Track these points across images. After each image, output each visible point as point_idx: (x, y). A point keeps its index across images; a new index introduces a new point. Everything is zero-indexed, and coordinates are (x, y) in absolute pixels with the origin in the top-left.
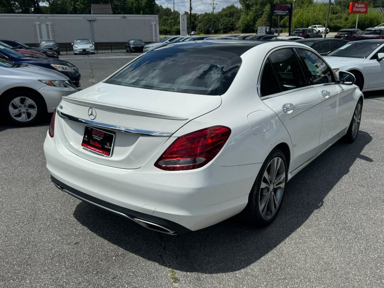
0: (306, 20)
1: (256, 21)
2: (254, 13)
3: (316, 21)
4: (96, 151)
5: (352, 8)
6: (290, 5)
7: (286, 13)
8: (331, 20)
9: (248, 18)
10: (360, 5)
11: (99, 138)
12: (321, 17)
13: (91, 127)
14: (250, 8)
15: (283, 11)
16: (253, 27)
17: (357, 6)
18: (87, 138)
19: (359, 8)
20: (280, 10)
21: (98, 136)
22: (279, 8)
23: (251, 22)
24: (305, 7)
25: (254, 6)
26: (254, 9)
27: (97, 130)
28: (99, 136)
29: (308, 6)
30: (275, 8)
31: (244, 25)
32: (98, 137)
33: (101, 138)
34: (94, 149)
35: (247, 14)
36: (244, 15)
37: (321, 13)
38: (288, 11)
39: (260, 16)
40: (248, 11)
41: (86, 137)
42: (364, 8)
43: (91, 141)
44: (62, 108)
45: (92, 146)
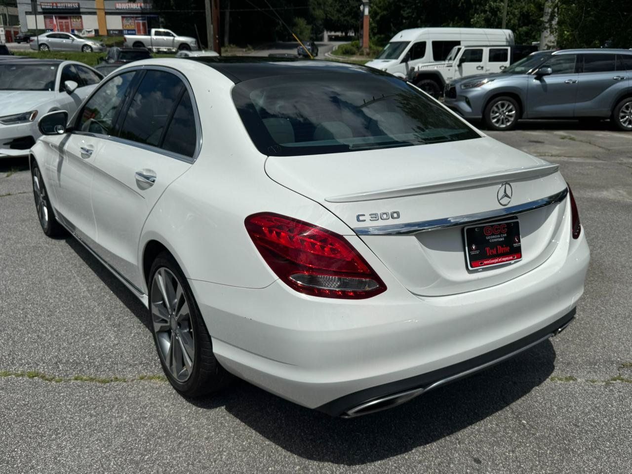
11: (501, 237)
13: (478, 226)
18: (476, 249)
21: (498, 234)
27: (492, 226)
28: (500, 234)
32: (499, 236)
33: (504, 235)
34: (500, 260)
41: (474, 247)
43: (487, 249)
44: (395, 215)
45: (493, 257)
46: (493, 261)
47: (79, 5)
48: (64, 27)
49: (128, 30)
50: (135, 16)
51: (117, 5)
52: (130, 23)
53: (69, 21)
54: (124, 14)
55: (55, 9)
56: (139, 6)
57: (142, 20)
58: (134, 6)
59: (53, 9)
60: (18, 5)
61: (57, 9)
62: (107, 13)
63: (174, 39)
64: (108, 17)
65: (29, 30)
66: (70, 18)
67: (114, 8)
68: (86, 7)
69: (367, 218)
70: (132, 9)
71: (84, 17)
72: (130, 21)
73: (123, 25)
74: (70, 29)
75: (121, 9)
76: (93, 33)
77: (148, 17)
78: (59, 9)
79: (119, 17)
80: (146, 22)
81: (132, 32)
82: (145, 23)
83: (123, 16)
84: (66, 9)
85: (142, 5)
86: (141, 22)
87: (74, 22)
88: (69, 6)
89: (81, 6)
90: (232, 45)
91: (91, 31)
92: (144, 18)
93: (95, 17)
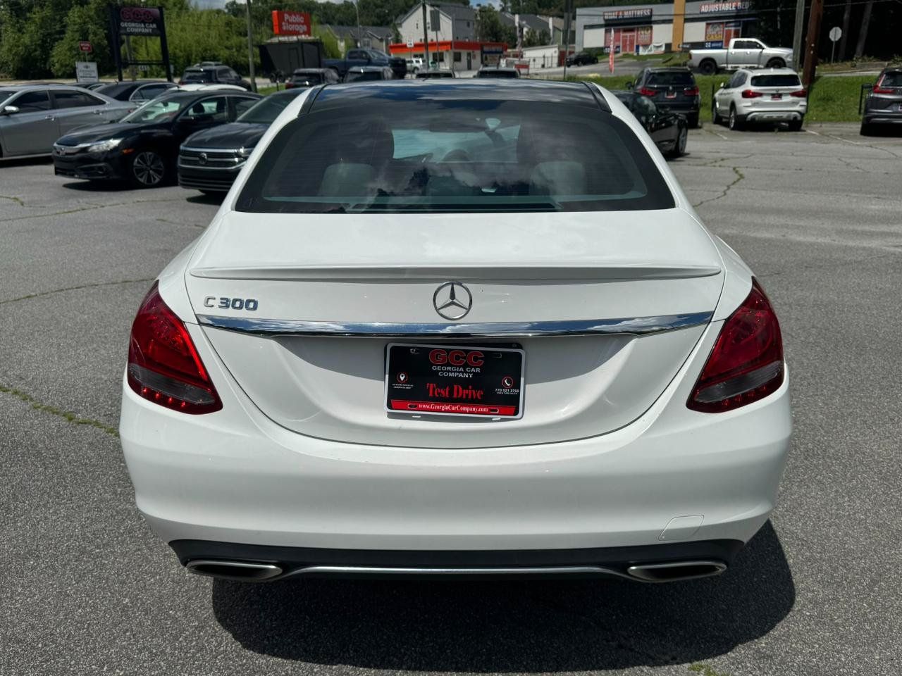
0: (183, 49)
1: (51, 49)
2: (41, 28)
3: (206, 50)
4: (465, 412)
5: (279, 22)
6: (157, 11)
7: (151, 30)
8: (238, 49)
9: (26, 39)
10: (294, 17)
11: (465, 372)
12: (213, 41)
13: (418, 345)
14: (25, 15)
15: (143, 25)
16: (45, 64)
17: (288, 20)
19: (292, 23)
20: (135, 22)
21: (459, 366)
22: (132, 16)
23: (35, 50)
24: (172, 16)
25: (36, 9)
26: (37, 15)
28: (465, 366)
29: (179, 16)
30: (121, 15)
31: (16, 58)
32: (461, 370)
33: (473, 370)
34: (454, 409)
35: (20, 30)
36: (13, 32)
37: (213, 33)
38: (155, 26)
39: (58, 36)
40: (21, 21)
41: (402, 378)
42: (303, 24)
43: (431, 386)
44: (251, 305)
45: (441, 400)
46: (439, 407)
47: (651, 12)
48: (628, 43)
49: (712, 42)
50: (725, 21)
51: (703, 7)
52: (717, 33)
53: (635, 34)
54: (710, 20)
55: (621, 19)
56: (734, 6)
57: (735, 26)
58: (726, 7)
59: (618, 19)
60: (577, 17)
61: (623, 19)
62: (687, 20)
63: (761, 52)
64: (688, 25)
65: (584, 49)
66: (638, 31)
67: (699, 12)
68: (659, 13)
69: (217, 303)
70: (723, 12)
71: (655, 27)
72: (718, 29)
73: (706, 35)
74: (635, 44)
75: (708, 13)
76: (663, 49)
77: (744, 21)
78: (626, 19)
79: (703, 24)
80: (740, 28)
81: (717, 45)
82: (739, 30)
83: (709, 22)
84: (634, 18)
85: (739, 4)
86: (733, 29)
87: (642, 35)
88: (638, 13)
89: (654, 13)
90: (866, 58)
91: (660, 46)
92: (738, 24)
93: (671, 26)
